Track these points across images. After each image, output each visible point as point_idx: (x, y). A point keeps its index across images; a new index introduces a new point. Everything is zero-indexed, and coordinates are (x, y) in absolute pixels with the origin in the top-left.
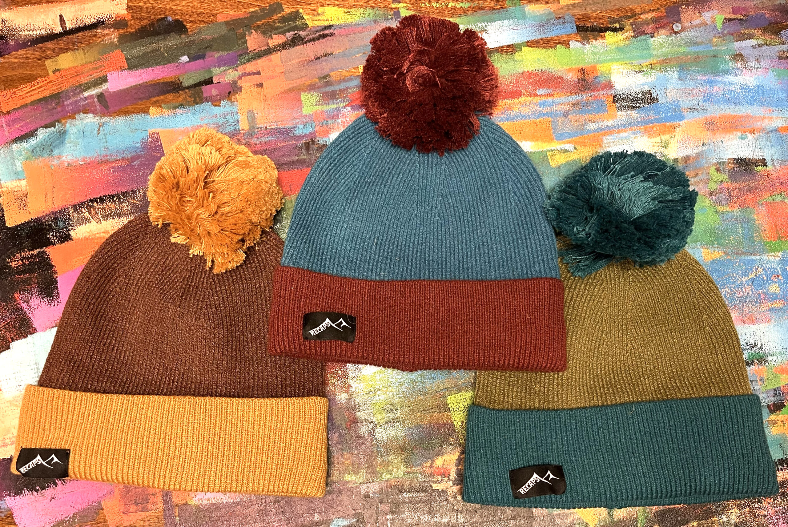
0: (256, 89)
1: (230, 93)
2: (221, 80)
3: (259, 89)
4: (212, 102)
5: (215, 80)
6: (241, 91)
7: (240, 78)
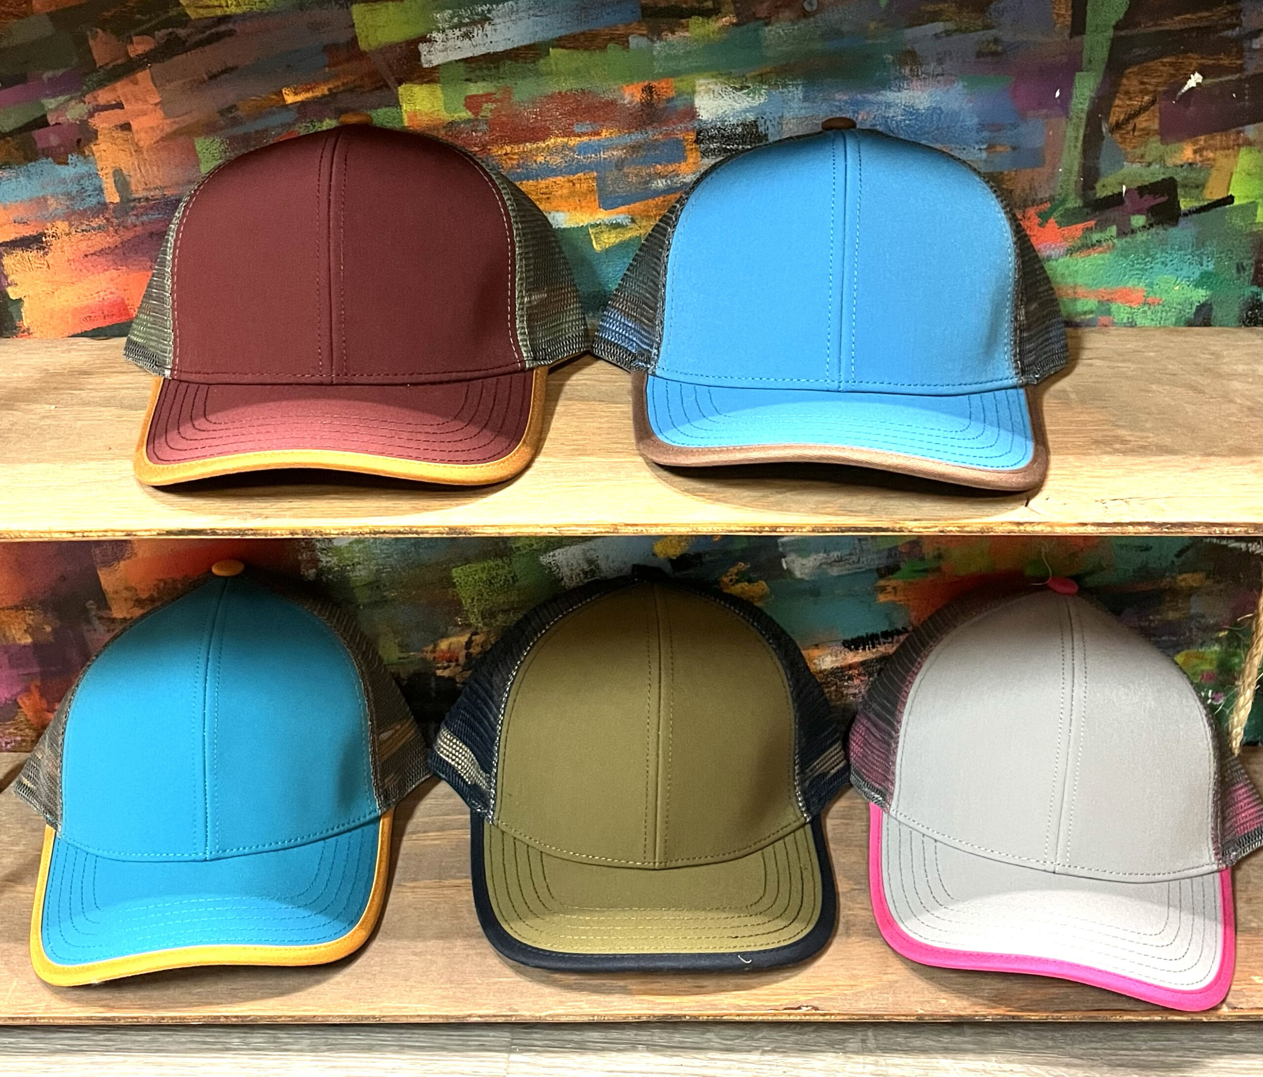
0: (120, 134)
1: (79, 141)
2: (61, 120)
3: (126, 133)
4: (53, 158)
5: (51, 119)
6: (97, 138)
7: (91, 115)
